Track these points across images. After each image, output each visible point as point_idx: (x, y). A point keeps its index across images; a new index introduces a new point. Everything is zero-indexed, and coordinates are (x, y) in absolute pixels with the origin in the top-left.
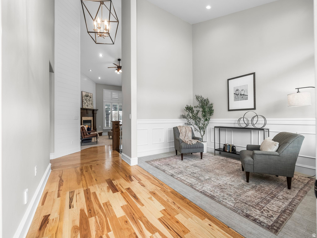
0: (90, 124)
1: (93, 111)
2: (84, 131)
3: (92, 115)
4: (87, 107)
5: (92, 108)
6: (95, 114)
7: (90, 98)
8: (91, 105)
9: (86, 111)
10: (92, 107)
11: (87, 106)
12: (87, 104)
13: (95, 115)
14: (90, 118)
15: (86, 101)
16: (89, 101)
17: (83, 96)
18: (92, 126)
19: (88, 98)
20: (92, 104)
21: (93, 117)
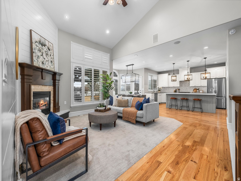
0: (48, 99)
1: (54, 75)
2: (40, 136)
3: (52, 83)
4: (41, 66)
5: (53, 70)
6: (57, 81)
7: (49, 50)
8: (50, 64)
9: (40, 73)
10: (52, 67)
11: (43, 63)
12: (41, 59)
13: (57, 84)
14: (49, 88)
15: (39, 54)
16: (47, 54)
17: (34, 41)
18: (52, 102)
19: (45, 49)
20: (52, 62)
21: (54, 85)
